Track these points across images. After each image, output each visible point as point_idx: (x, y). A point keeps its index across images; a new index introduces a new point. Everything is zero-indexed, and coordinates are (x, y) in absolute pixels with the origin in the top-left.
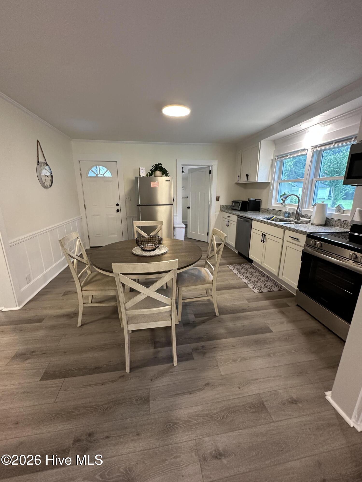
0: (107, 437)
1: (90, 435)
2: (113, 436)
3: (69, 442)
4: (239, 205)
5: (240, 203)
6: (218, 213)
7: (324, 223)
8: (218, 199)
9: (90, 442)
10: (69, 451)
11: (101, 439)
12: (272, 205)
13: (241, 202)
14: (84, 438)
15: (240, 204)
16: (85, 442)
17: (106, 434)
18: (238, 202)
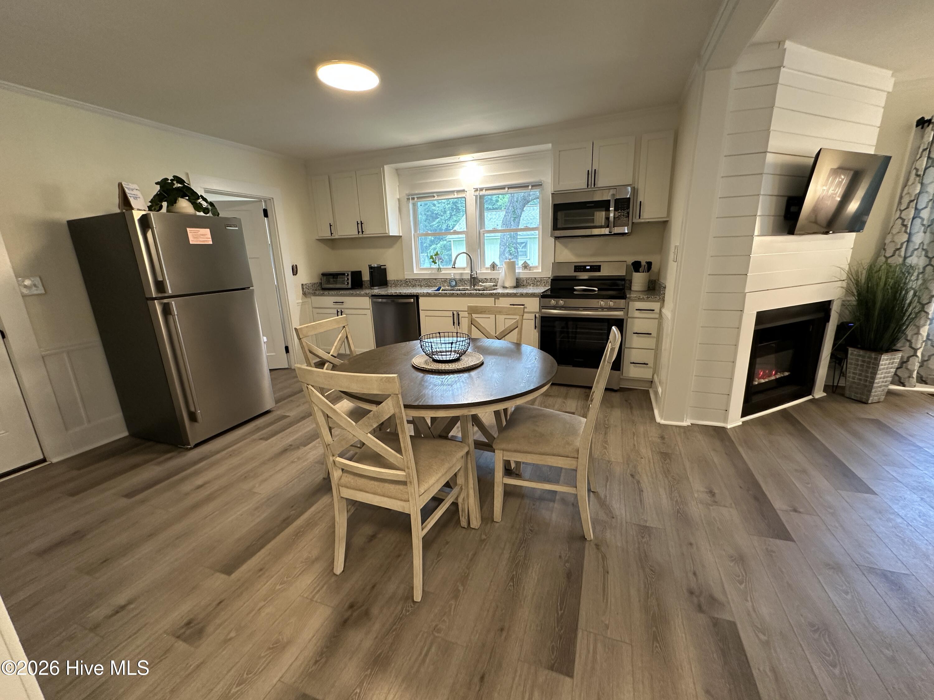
0: (695, 574)
1: (691, 593)
2: (692, 568)
3: (702, 619)
4: (348, 279)
5: (348, 275)
6: (301, 301)
7: (515, 285)
8: (295, 271)
9: (701, 593)
10: (714, 618)
11: (697, 581)
12: (415, 272)
13: (350, 273)
14: (695, 600)
15: (350, 277)
16: (702, 599)
17: (691, 575)
18: (344, 274)
